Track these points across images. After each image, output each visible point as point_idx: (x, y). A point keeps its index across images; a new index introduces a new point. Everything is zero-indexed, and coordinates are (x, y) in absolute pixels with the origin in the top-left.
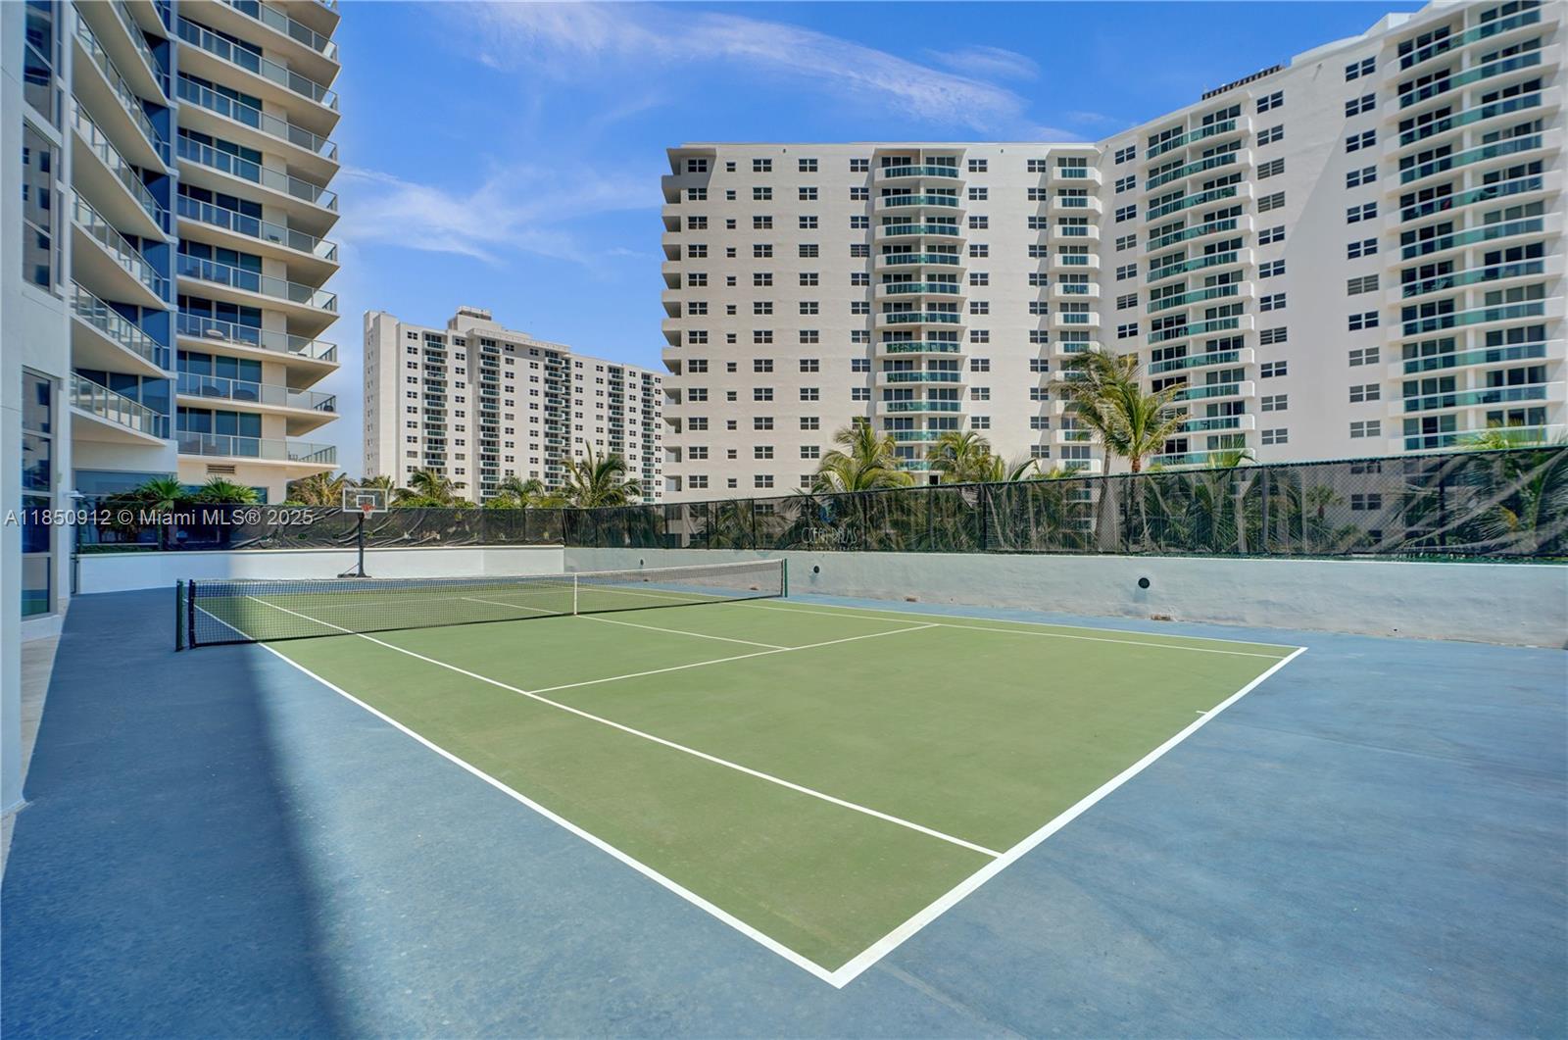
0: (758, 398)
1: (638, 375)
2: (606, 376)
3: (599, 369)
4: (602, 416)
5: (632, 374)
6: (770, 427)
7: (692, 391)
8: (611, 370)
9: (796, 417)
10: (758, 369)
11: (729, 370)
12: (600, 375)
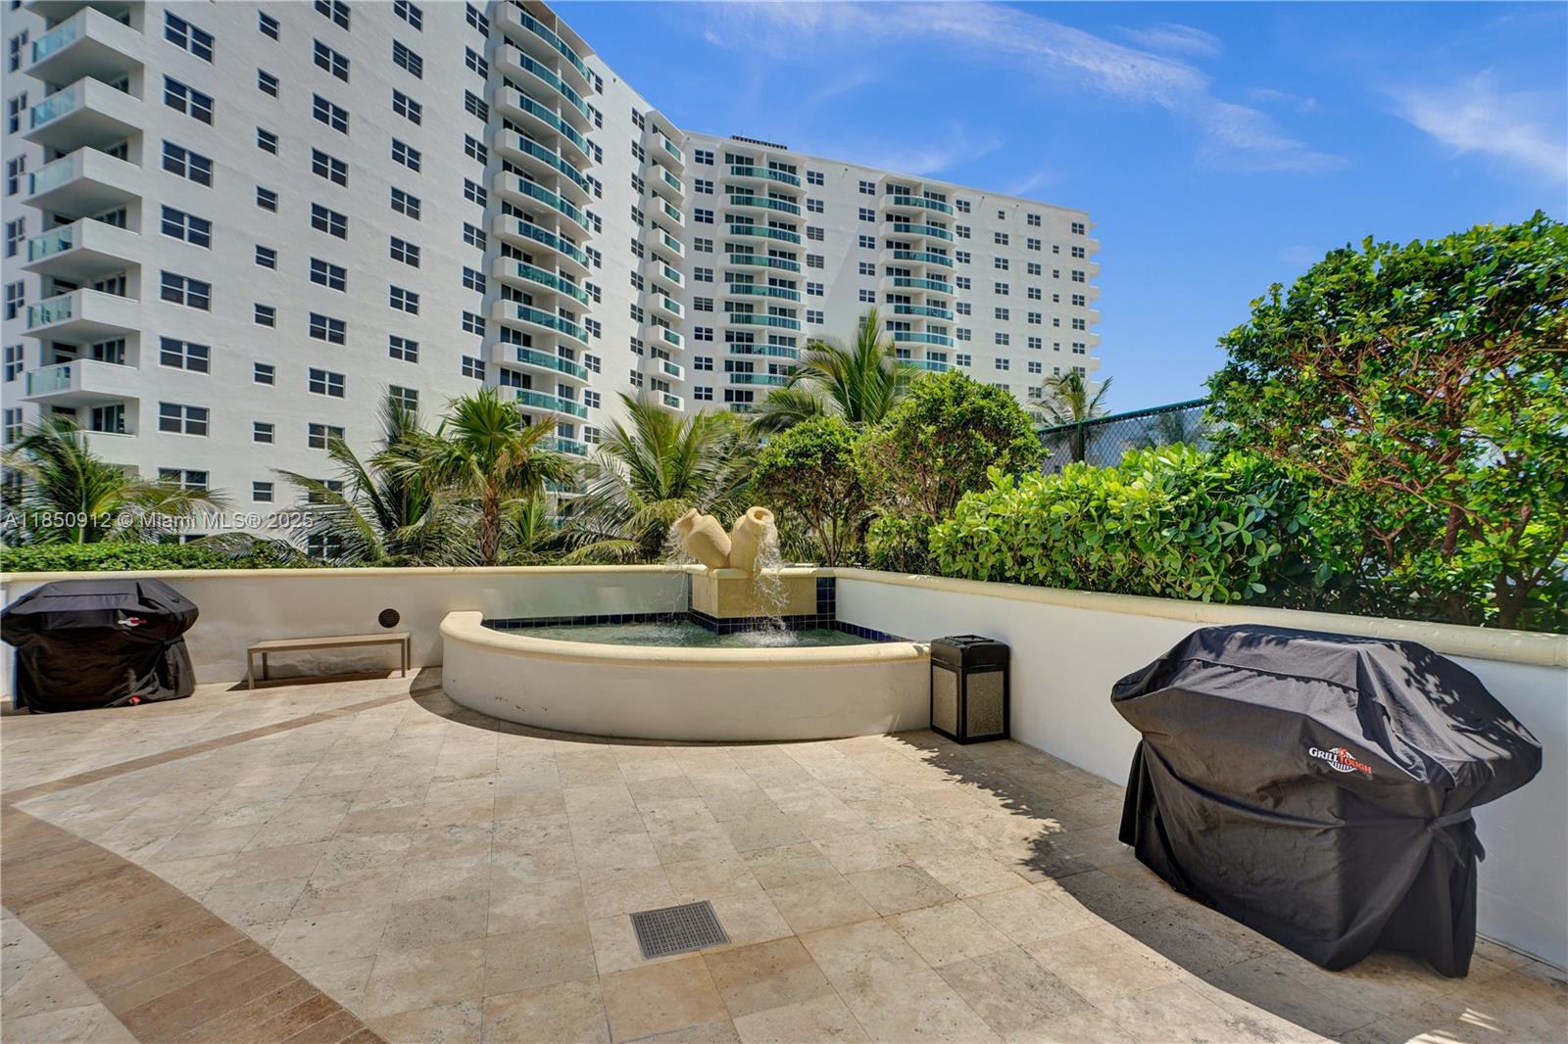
0: (316, 279)
6: (342, 339)
7: (171, 212)
9: (385, 333)
10: (318, 224)
11: (261, 203)
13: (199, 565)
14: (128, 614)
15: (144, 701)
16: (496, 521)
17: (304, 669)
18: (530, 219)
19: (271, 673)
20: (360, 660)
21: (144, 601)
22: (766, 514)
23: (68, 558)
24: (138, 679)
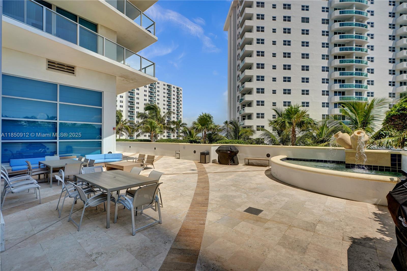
0: (285, 81)
1: (176, 88)
2: (166, 87)
3: (164, 85)
4: (165, 100)
5: (174, 87)
6: (289, 93)
7: (258, 77)
8: (168, 85)
9: (300, 89)
10: (285, 69)
11: (273, 68)
12: (164, 87)
13: (241, 144)
14: (229, 151)
15: (231, 165)
16: (295, 135)
17: (254, 163)
18: (344, 45)
19: (250, 163)
20: (263, 163)
21: (231, 149)
22: (361, 132)
23: (226, 142)
24: (230, 161)
